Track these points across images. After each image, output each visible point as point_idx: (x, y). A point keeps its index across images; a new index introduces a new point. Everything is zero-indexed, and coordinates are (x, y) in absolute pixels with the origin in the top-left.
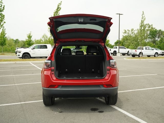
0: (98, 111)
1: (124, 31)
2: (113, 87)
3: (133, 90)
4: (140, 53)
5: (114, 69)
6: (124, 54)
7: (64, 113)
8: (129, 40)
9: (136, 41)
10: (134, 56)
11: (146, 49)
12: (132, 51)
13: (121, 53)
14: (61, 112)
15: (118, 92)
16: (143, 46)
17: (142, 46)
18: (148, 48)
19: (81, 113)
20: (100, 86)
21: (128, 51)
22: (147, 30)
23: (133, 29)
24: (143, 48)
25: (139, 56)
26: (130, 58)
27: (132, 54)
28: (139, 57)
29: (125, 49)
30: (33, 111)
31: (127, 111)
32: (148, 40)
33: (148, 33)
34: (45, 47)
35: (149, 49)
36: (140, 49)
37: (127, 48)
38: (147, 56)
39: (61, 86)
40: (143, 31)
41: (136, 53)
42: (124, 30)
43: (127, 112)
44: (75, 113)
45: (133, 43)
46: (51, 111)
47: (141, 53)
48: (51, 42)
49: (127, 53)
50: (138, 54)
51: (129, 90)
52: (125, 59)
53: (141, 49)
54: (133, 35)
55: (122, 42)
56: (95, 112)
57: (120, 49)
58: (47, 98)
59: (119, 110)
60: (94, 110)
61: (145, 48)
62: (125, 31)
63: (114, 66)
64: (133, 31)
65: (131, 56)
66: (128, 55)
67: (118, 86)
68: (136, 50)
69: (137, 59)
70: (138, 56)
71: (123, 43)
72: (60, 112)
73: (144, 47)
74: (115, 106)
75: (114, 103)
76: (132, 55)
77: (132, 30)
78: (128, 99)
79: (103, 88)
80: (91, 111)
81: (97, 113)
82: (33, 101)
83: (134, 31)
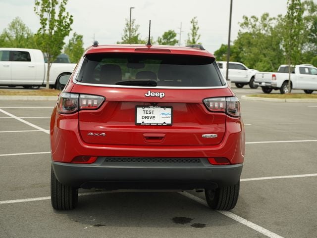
0: (191, 224)
1: (243, 21)
2: (231, 164)
3: (274, 178)
4: (286, 82)
5: (234, 121)
6: (240, 85)
7: (107, 228)
8: (256, 46)
9: (274, 50)
10: (267, 89)
11: (302, 71)
12: (265, 77)
13: (232, 82)
14: (99, 225)
15: (241, 180)
16: (296, 64)
17: (291, 63)
18: (307, 70)
19: (150, 228)
20: (201, 160)
21: (253, 77)
22: (308, 19)
23: (267, 15)
24: (295, 68)
25: (281, 90)
26: (259, 95)
27: (263, 84)
28: (282, 92)
29: (245, 69)
30: (27, 222)
31: (263, 224)
32: (306, 47)
33: (309, 27)
34: (26, 57)
35: (310, 73)
36: (284, 70)
37: (251, 67)
38: (303, 92)
39: (104, 159)
40: (295, 21)
41: (274, 82)
42: (244, 17)
43: (263, 227)
44: (135, 228)
45: (265, 55)
46: (74, 223)
47: (289, 83)
48: (44, 44)
49: (248, 80)
50: (279, 85)
51: (264, 176)
52: (244, 97)
53: (288, 72)
54: (267, 31)
55: (235, 50)
56: (185, 227)
57: (229, 70)
58: (63, 189)
59: (244, 222)
60: (181, 221)
61: (300, 68)
62: (247, 18)
63: (234, 112)
64: (266, 22)
65: (260, 90)
66: (252, 87)
67: (242, 163)
68: (274, 73)
69: (277, 97)
70: (278, 91)
71: (238, 53)
72: (96, 226)
73: (297, 67)
74: (233, 212)
75: (230, 206)
76: (262, 87)
77: (265, 17)
78: (264, 199)
79: (207, 166)
80: (175, 223)
81: (189, 228)
82: (19, 199)
83: (271, 19)
